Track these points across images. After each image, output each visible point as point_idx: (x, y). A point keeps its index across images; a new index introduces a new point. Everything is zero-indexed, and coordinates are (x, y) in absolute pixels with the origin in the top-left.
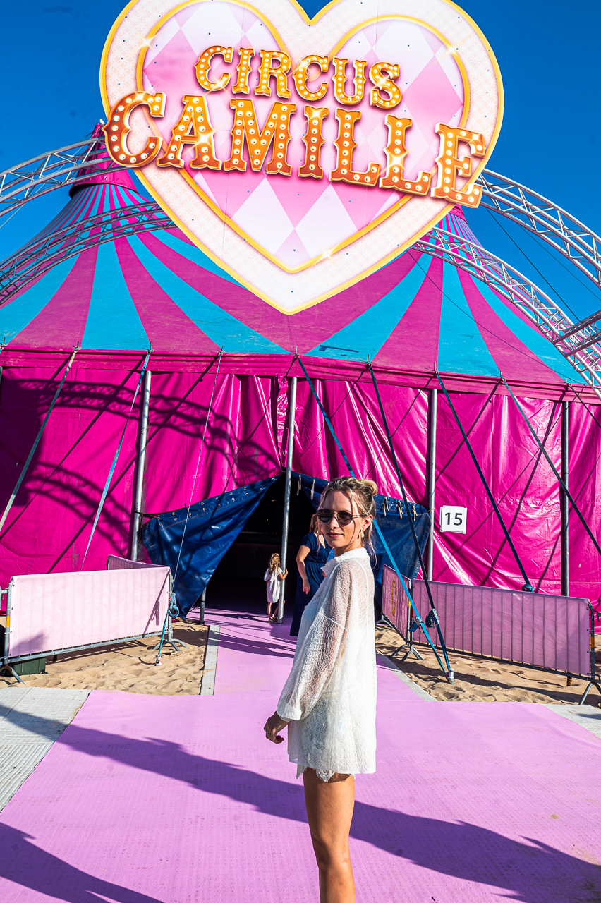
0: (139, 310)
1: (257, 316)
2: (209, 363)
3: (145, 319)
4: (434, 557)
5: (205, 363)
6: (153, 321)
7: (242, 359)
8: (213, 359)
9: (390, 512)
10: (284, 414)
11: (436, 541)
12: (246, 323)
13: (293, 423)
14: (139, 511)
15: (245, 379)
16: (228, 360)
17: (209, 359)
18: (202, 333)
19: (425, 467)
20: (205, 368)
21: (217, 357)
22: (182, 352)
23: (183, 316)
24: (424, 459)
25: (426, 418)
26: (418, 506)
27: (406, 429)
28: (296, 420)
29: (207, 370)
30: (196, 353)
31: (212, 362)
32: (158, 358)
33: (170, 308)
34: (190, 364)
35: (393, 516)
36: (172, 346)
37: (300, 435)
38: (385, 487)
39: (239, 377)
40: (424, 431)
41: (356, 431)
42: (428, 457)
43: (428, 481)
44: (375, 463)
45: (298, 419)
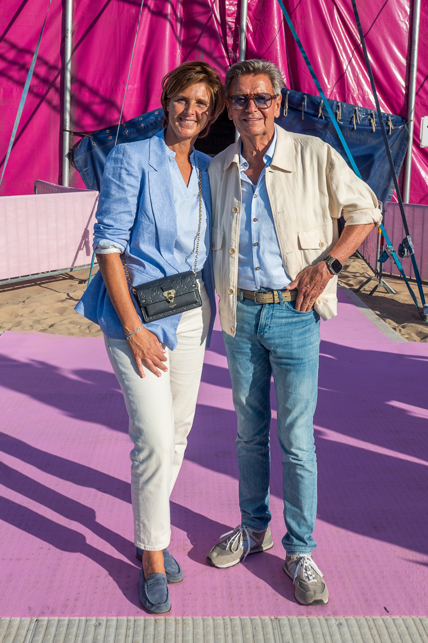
4: (412, 178)
9: (360, 125)
10: (233, 9)
11: (414, 159)
13: (245, 20)
14: (68, 129)
19: (405, 70)
24: (403, 61)
25: (408, 10)
26: (396, 117)
27: (382, 24)
28: (248, 14)
35: (365, 129)
37: (254, 35)
38: (355, 96)
40: (404, 25)
41: (321, 28)
42: (409, 58)
43: (408, 88)
44: (345, 67)
45: (251, 14)
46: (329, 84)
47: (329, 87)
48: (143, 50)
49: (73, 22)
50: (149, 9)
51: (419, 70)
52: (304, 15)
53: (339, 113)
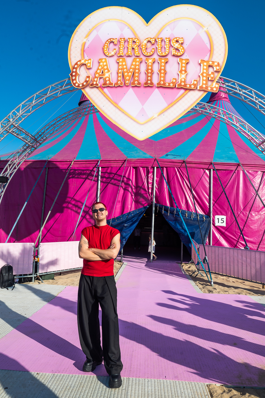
0: (99, 145)
1: (143, 145)
2: (122, 163)
3: (101, 148)
4: (212, 236)
5: (121, 163)
6: (104, 149)
7: (135, 161)
8: (124, 161)
9: (194, 218)
10: (151, 181)
11: (213, 229)
12: (138, 147)
13: (155, 185)
15: (136, 169)
16: (129, 162)
17: (122, 161)
18: (121, 152)
19: (208, 200)
20: (121, 165)
21: (125, 160)
22: (112, 159)
23: (115, 146)
24: (208, 197)
25: (208, 181)
26: (206, 216)
27: (200, 185)
29: (122, 166)
30: (117, 159)
31: (124, 162)
32: (103, 162)
33: (111, 144)
34: (115, 163)
35: (196, 220)
36: (109, 158)
37: (158, 189)
38: (192, 209)
39: (134, 168)
40: (208, 186)
41: (180, 187)
42: (210, 196)
43: (210, 206)
44: (188, 199)
45: (157, 183)
46: (183, 205)
47: (183, 206)
48: (122, 194)
49: (100, 186)
50: (124, 183)
51: (213, 200)
52: (174, 183)
53: (187, 214)
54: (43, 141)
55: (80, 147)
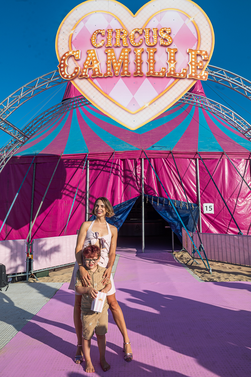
0: (85, 140)
1: (128, 138)
2: (110, 156)
3: (87, 142)
4: (202, 224)
5: (109, 156)
6: (90, 143)
7: (122, 153)
8: (112, 154)
10: (139, 173)
11: (202, 217)
12: (124, 140)
13: (143, 176)
14: (88, 213)
15: (124, 160)
16: (117, 154)
17: (110, 154)
18: (108, 145)
19: (196, 189)
20: (109, 158)
21: (113, 153)
22: (100, 153)
23: (101, 140)
24: (195, 186)
25: (195, 170)
26: (194, 204)
27: (187, 175)
28: (144, 174)
30: (105, 152)
31: (112, 155)
32: (91, 155)
33: (97, 138)
34: (103, 156)
35: (184, 208)
36: (96, 151)
37: (146, 180)
38: (180, 198)
39: (121, 160)
40: (194, 175)
41: (168, 177)
42: (197, 185)
43: (198, 194)
44: (176, 189)
46: (172, 195)
48: (111, 187)
49: (89, 179)
50: (113, 173)
51: (200, 189)
52: (162, 174)
53: (176, 203)
54: (31, 135)
55: (66, 142)
